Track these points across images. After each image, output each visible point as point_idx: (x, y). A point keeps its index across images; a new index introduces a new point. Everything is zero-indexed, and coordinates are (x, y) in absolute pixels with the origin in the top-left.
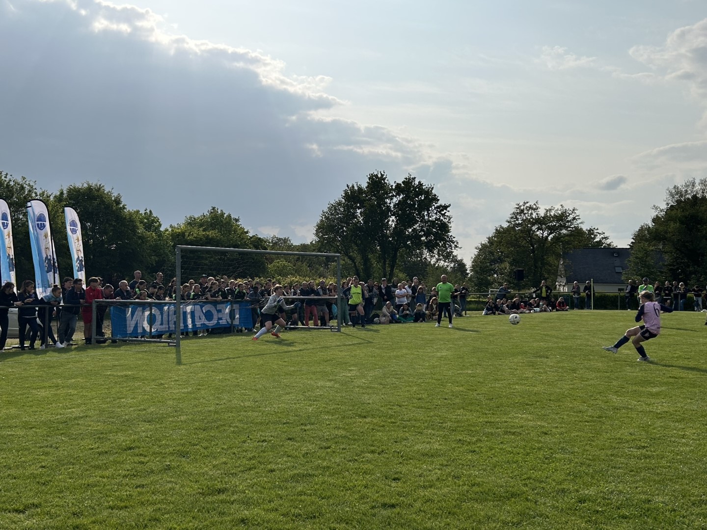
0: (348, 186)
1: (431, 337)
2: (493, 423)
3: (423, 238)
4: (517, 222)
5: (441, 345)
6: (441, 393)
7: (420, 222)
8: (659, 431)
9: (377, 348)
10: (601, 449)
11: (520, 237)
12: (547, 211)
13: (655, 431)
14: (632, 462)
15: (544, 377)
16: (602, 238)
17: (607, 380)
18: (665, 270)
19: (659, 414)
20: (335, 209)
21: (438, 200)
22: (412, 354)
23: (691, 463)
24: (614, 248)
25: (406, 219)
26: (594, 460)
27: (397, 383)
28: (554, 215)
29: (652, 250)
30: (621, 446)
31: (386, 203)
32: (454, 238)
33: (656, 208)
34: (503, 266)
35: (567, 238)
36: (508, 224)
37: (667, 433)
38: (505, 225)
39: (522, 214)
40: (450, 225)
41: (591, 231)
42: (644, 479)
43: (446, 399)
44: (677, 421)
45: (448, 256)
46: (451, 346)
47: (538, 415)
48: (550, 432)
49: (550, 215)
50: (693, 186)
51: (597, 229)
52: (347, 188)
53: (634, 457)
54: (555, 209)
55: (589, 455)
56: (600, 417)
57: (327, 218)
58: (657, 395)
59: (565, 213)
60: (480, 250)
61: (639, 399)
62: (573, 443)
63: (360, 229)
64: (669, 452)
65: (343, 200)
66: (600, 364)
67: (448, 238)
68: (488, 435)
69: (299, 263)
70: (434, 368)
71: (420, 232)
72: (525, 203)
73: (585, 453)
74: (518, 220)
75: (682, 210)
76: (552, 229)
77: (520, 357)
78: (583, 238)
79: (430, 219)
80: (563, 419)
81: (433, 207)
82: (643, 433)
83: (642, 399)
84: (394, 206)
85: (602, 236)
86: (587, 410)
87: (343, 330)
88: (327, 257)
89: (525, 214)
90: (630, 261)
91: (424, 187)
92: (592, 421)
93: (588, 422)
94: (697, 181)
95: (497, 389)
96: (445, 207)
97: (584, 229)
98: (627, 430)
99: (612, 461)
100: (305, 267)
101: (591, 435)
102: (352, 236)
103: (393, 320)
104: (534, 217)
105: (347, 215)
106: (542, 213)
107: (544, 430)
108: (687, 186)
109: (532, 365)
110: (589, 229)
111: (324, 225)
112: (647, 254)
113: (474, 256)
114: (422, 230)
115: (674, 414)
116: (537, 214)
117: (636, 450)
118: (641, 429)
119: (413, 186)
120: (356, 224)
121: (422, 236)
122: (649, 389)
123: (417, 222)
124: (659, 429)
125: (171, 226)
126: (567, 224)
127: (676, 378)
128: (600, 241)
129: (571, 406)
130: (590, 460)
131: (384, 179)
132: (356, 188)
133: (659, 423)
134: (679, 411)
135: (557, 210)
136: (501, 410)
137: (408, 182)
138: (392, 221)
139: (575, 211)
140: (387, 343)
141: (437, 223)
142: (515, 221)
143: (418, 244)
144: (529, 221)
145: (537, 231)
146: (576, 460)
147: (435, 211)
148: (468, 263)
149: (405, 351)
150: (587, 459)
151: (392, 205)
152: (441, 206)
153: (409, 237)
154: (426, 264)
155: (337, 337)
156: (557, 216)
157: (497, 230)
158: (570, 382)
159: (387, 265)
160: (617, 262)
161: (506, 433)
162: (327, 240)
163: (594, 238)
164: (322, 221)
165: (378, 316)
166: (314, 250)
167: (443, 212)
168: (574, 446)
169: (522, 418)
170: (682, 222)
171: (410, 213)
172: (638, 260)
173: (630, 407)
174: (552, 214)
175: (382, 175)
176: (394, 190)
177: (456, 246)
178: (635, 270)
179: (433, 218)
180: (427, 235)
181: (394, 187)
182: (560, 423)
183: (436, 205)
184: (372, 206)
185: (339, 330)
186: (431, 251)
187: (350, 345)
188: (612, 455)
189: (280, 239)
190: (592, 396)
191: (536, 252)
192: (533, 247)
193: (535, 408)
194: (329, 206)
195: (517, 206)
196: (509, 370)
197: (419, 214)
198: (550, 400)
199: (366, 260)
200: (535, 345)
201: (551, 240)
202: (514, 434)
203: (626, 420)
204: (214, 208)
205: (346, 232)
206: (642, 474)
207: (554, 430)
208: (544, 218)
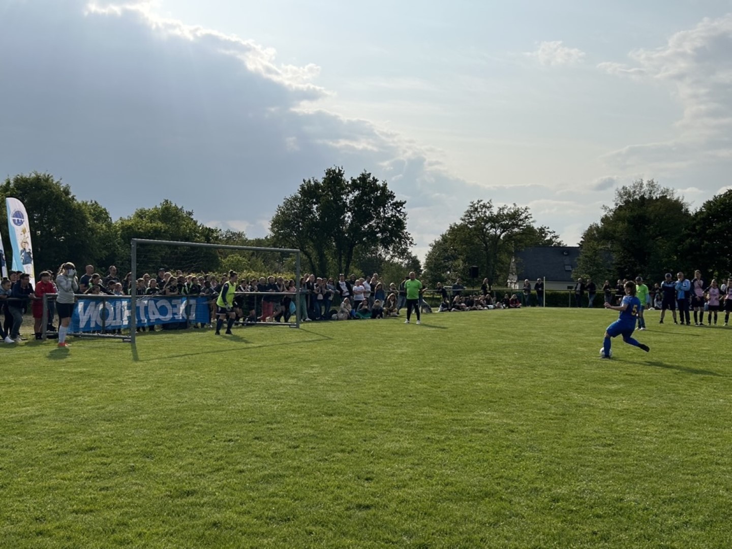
0: (304, 181)
1: (390, 334)
2: (460, 420)
3: (379, 235)
4: (471, 220)
5: (400, 341)
6: (405, 390)
7: (377, 218)
8: (622, 428)
9: (337, 345)
10: (568, 447)
11: (474, 235)
12: (500, 209)
13: (618, 428)
14: (600, 460)
15: (504, 374)
16: (553, 237)
17: (566, 377)
18: (613, 268)
19: (620, 411)
20: (291, 204)
21: (394, 197)
22: (373, 351)
23: (657, 461)
24: (563, 247)
25: (361, 216)
26: (562, 458)
27: (361, 380)
28: (507, 213)
29: (601, 249)
30: (587, 443)
31: (342, 199)
32: (409, 234)
33: (605, 208)
34: (456, 263)
35: (518, 236)
36: (462, 222)
37: (630, 430)
38: (459, 222)
39: (476, 212)
40: (405, 222)
41: (542, 230)
42: (613, 477)
43: (410, 396)
44: (638, 419)
45: (403, 253)
46: (410, 342)
47: (503, 412)
48: (516, 430)
49: (503, 213)
50: (641, 187)
51: (548, 228)
52: (303, 183)
53: (602, 455)
54: (509, 207)
55: (558, 453)
56: (564, 414)
57: (283, 213)
58: (616, 392)
59: (517, 211)
60: (434, 247)
61: (600, 396)
62: (540, 441)
63: (316, 224)
64: (634, 450)
65: (299, 195)
66: (557, 362)
67: (403, 234)
68: (455, 433)
69: (254, 258)
70: (396, 365)
71: (375, 229)
72: (478, 202)
73: (553, 451)
74: (471, 218)
75: (630, 210)
76: (505, 228)
77: (479, 354)
78: (535, 237)
79: (386, 215)
80: (528, 416)
81: (389, 204)
82: (607, 430)
83: (602, 397)
84: (350, 202)
85: (553, 235)
86: (550, 408)
87: (301, 326)
88: (282, 252)
89: (478, 212)
90: (579, 260)
91: (378, 183)
92: (555, 419)
93: (552, 419)
94: (645, 182)
95: (460, 386)
96: (401, 204)
97: (536, 228)
98: (591, 428)
99: (580, 458)
100: (260, 263)
101: (557, 433)
102: (308, 231)
103: (351, 317)
104: (487, 215)
105: (303, 210)
106: (495, 211)
107: (510, 427)
108: (635, 187)
109: (492, 361)
110: (540, 228)
111: (279, 220)
112: (596, 252)
113: (428, 253)
114: (378, 227)
115: (634, 412)
116: (491, 212)
117: (602, 448)
118: (605, 426)
119: (368, 182)
120: (312, 219)
121: (377, 233)
122: (607, 386)
123: (372, 218)
124: (622, 426)
125: (121, 219)
126: (520, 223)
127: (632, 376)
128: (551, 239)
129: (534, 403)
130: (558, 457)
131: (342, 175)
132: (312, 183)
133: (621, 420)
134: (639, 409)
135: (510, 209)
136: (466, 408)
137: (364, 178)
138: (348, 216)
139: (527, 210)
140: (346, 340)
141: (393, 220)
142: (469, 219)
143: (374, 241)
144: (483, 219)
145: (491, 229)
146: (545, 458)
147: (391, 208)
148: (422, 261)
149: (365, 348)
150: (556, 457)
151: (348, 201)
152: (397, 202)
153: (365, 234)
154: (381, 260)
155: (296, 333)
156: (509, 215)
157: (451, 227)
158: (530, 380)
159: (343, 261)
160: (567, 260)
161: (473, 431)
162: (282, 235)
163: (545, 237)
164: (277, 216)
165: (336, 312)
166: (268, 246)
167: (398, 209)
168: (541, 444)
169: (487, 416)
170: (630, 223)
171: (366, 210)
172: (587, 259)
173: (591, 404)
174: (505, 212)
175: (340, 171)
176: (350, 186)
178: (584, 269)
179: (388, 215)
180: (382, 231)
181: (350, 183)
182: (526, 421)
183: (392, 202)
184: (329, 201)
185: (298, 327)
186: (386, 247)
187: (310, 341)
188: (580, 453)
189: (234, 234)
190: (553, 393)
191: (489, 250)
192: (486, 245)
193: (499, 405)
194: (284, 201)
195: (471, 204)
196: (470, 367)
197: (375, 210)
198: (513, 397)
199: (321, 256)
200: (493, 341)
201: (503, 238)
202: (481, 432)
203: (589, 418)
204: (166, 201)
205: (302, 227)
206: (611, 472)
207: (520, 428)
208: (497, 216)
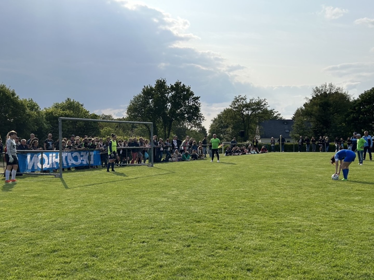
0: (145, 86)
3: (186, 115)
4: (235, 106)
7: (184, 106)
11: (237, 114)
12: (251, 100)
18: (311, 131)
20: (138, 99)
21: (194, 94)
24: (284, 120)
25: (176, 105)
28: (255, 102)
29: (305, 121)
31: (165, 96)
32: (202, 114)
33: (307, 98)
34: (228, 129)
35: (261, 114)
38: (229, 108)
40: (200, 108)
45: (199, 125)
49: (252, 102)
50: (326, 87)
52: (144, 88)
54: (255, 99)
57: (133, 104)
59: (260, 101)
60: (214, 121)
63: (152, 110)
65: (142, 94)
67: (199, 114)
69: (118, 129)
71: (184, 112)
72: (239, 96)
75: (320, 99)
76: (253, 110)
79: (189, 105)
81: (191, 98)
84: (170, 97)
85: (277, 113)
89: (239, 102)
90: (293, 126)
91: (185, 87)
94: (328, 84)
96: (197, 98)
97: (269, 110)
102: (147, 114)
104: (244, 103)
105: (145, 102)
106: (248, 101)
108: (322, 87)
111: (131, 108)
112: (302, 123)
113: (210, 125)
116: (246, 102)
119: (180, 87)
120: (149, 107)
123: (182, 106)
125: (45, 109)
126: (261, 107)
128: (276, 116)
131: (165, 83)
132: (149, 88)
135: (256, 100)
137: (177, 85)
138: (169, 105)
139: (266, 100)
141: (193, 107)
143: (184, 119)
144: (242, 106)
145: (246, 111)
147: (192, 100)
148: (208, 129)
151: (169, 97)
152: (195, 97)
153: (178, 115)
154: (186, 129)
156: (256, 103)
157: (224, 110)
159: (167, 130)
160: (286, 127)
162: (133, 116)
163: (273, 115)
164: (130, 106)
165: (171, 157)
167: (196, 101)
170: (320, 106)
171: (179, 101)
172: (298, 126)
174: (253, 102)
175: (164, 81)
176: (170, 89)
177: (203, 119)
178: (296, 131)
179: (191, 104)
180: (188, 113)
181: (170, 87)
183: (192, 97)
184: (158, 97)
186: (190, 122)
189: (106, 116)
191: (245, 122)
192: (244, 119)
194: (134, 97)
195: (235, 98)
201: (253, 115)
204: (68, 99)
205: (144, 112)
208: (249, 104)
